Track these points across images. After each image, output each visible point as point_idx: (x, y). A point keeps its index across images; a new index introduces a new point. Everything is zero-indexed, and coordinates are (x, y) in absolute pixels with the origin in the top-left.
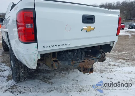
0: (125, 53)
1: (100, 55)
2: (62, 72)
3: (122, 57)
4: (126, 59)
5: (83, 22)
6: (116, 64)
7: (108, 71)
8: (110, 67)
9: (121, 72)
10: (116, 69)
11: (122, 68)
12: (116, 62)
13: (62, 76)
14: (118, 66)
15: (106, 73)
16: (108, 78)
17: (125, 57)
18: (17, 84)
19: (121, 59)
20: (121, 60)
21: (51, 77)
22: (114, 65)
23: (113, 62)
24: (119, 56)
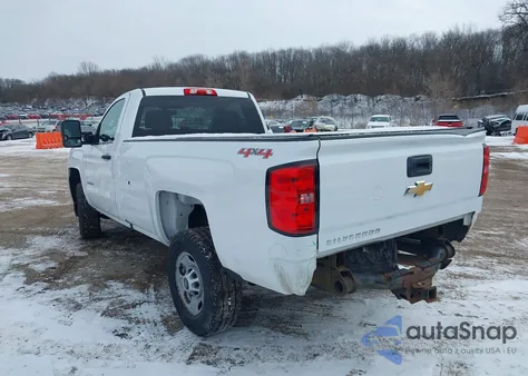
0: (489, 235)
1: (441, 251)
2: (317, 302)
3: (481, 248)
4: (495, 255)
5: (409, 175)
6: (471, 271)
7: (453, 295)
8: (456, 283)
9: (490, 296)
10: (475, 289)
11: (492, 285)
12: (468, 266)
13: (324, 315)
14: (478, 278)
15: (449, 300)
16: (458, 315)
17: (490, 247)
18: (207, 342)
19: (478, 253)
20: (481, 259)
21: (292, 317)
22: (466, 276)
23: (458, 265)
24: (472, 245)
